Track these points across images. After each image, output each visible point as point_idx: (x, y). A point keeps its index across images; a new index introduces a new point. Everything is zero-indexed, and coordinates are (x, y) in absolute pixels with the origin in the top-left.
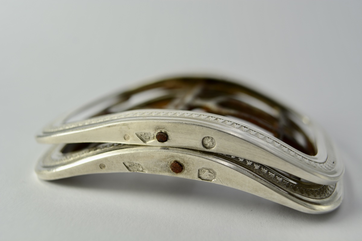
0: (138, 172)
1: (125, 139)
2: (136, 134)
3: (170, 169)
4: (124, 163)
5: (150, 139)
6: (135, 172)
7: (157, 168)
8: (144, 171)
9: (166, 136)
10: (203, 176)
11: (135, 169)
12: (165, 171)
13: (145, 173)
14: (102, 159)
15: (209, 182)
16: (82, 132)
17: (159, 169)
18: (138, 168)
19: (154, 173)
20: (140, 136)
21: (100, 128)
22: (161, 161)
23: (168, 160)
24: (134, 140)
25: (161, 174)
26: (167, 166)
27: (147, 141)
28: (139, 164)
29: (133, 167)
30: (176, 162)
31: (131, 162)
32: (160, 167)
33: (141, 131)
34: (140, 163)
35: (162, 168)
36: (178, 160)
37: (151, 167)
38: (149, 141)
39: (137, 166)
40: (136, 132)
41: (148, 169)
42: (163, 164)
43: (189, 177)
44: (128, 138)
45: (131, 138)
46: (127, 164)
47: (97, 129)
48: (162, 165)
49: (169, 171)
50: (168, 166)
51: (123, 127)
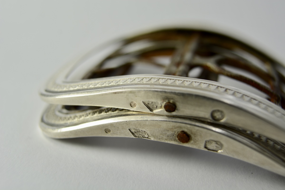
0: (143, 138)
1: (131, 106)
2: (143, 102)
3: (177, 139)
4: (129, 129)
5: (157, 108)
6: (141, 138)
7: (163, 136)
8: (149, 138)
9: (174, 107)
10: (209, 146)
11: (141, 136)
12: (171, 140)
13: (151, 140)
14: (107, 124)
15: (215, 152)
16: (87, 96)
17: (165, 138)
18: (143, 134)
19: (159, 141)
20: (147, 104)
21: (106, 94)
22: (168, 131)
23: (175, 130)
24: (141, 108)
25: (166, 142)
26: (173, 135)
27: (154, 110)
28: (144, 131)
29: (139, 133)
30: (183, 132)
31: (137, 129)
32: (166, 135)
33: (148, 100)
34: (146, 131)
35: (168, 136)
36: (186, 130)
37: (157, 135)
38: (156, 109)
39: (142, 133)
40: (144, 100)
41: (154, 137)
42: (170, 133)
43: (194, 147)
44: (135, 105)
45: (137, 106)
46: (133, 131)
47: (102, 95)
48: (168, 134)
49: (175, 140)
50: (175, 135)
51: (130, 95)
